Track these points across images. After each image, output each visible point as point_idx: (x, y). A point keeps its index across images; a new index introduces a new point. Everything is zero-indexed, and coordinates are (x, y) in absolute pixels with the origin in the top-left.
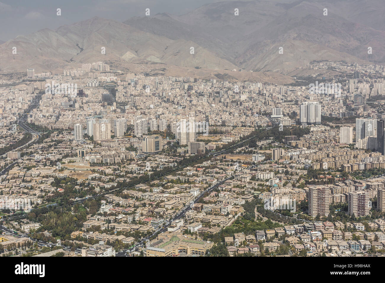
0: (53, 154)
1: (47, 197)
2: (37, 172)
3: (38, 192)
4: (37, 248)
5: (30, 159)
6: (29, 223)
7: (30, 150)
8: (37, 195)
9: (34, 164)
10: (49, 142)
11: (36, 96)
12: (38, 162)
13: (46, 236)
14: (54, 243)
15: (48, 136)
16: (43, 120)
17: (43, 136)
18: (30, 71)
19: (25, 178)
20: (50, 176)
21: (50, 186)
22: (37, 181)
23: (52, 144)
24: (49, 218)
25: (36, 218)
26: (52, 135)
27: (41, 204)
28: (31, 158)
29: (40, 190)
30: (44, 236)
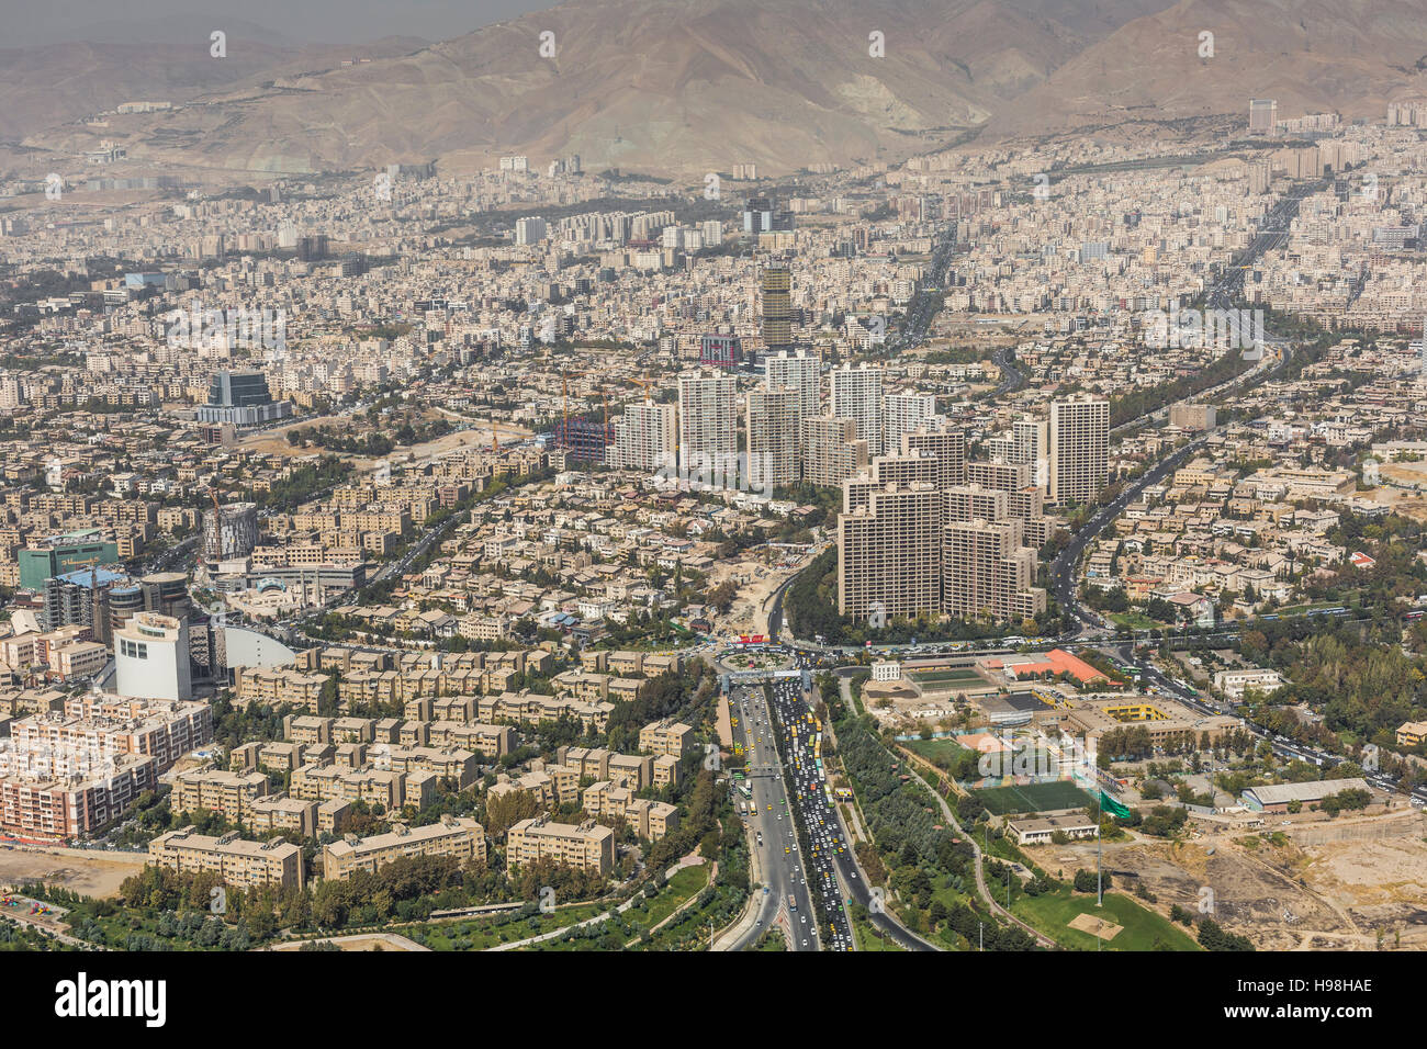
0: (1337, 424)
1: (1311, 579)
2: (1278, 486)
3: (1276, 560)
4: (1269, 762)
5: (1251, 437)
6: (1240, 667)
7: (1252, 403)
8: (1274, 570)
9: (1266, 453)
10: (1323, 376)
11: (1277, 204)
12: (1281, 448)
13: (1301, 721)
14: (1331, 752)
15: (1317, 355)
16: (1300, 292)
17: (1298, 352)
18: (1262, 107)
19: (1230, 504)
20: (1324, 505)
21: (1323, 541)
22: (1275, 518)
23: (1332, 384)
24: (1316, 657)
25: (1267, 653)
26: (1334, 350)
27: (1288, 603)
28: (1255, 431)
29: (1286, 550)
30: (1296, 723)
